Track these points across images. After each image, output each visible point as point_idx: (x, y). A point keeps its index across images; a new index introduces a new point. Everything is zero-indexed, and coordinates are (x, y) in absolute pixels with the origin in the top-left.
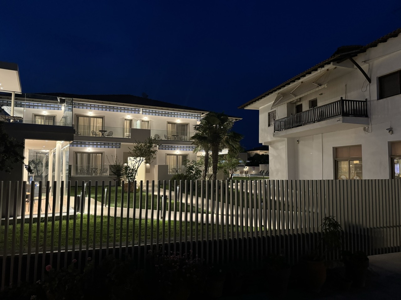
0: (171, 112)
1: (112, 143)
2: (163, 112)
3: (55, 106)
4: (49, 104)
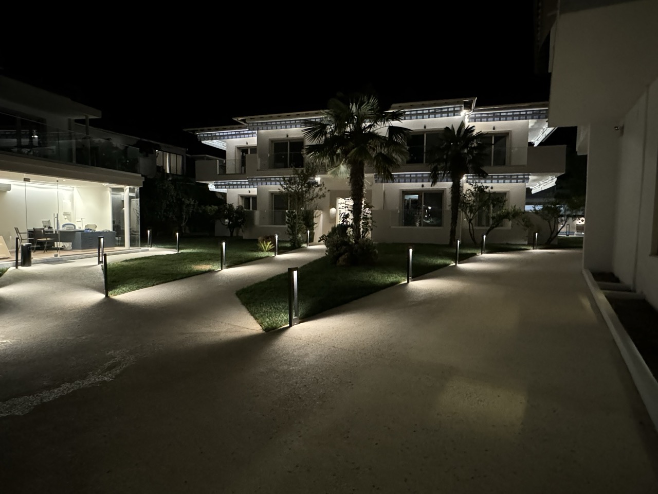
3: (249, 132)
4: (242, 131)
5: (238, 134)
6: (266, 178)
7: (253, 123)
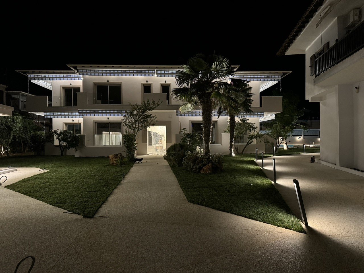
3: (75, 76)
4: (69, 75)
5: (65, 77)
6: (94, 111)
7: (83, 70)
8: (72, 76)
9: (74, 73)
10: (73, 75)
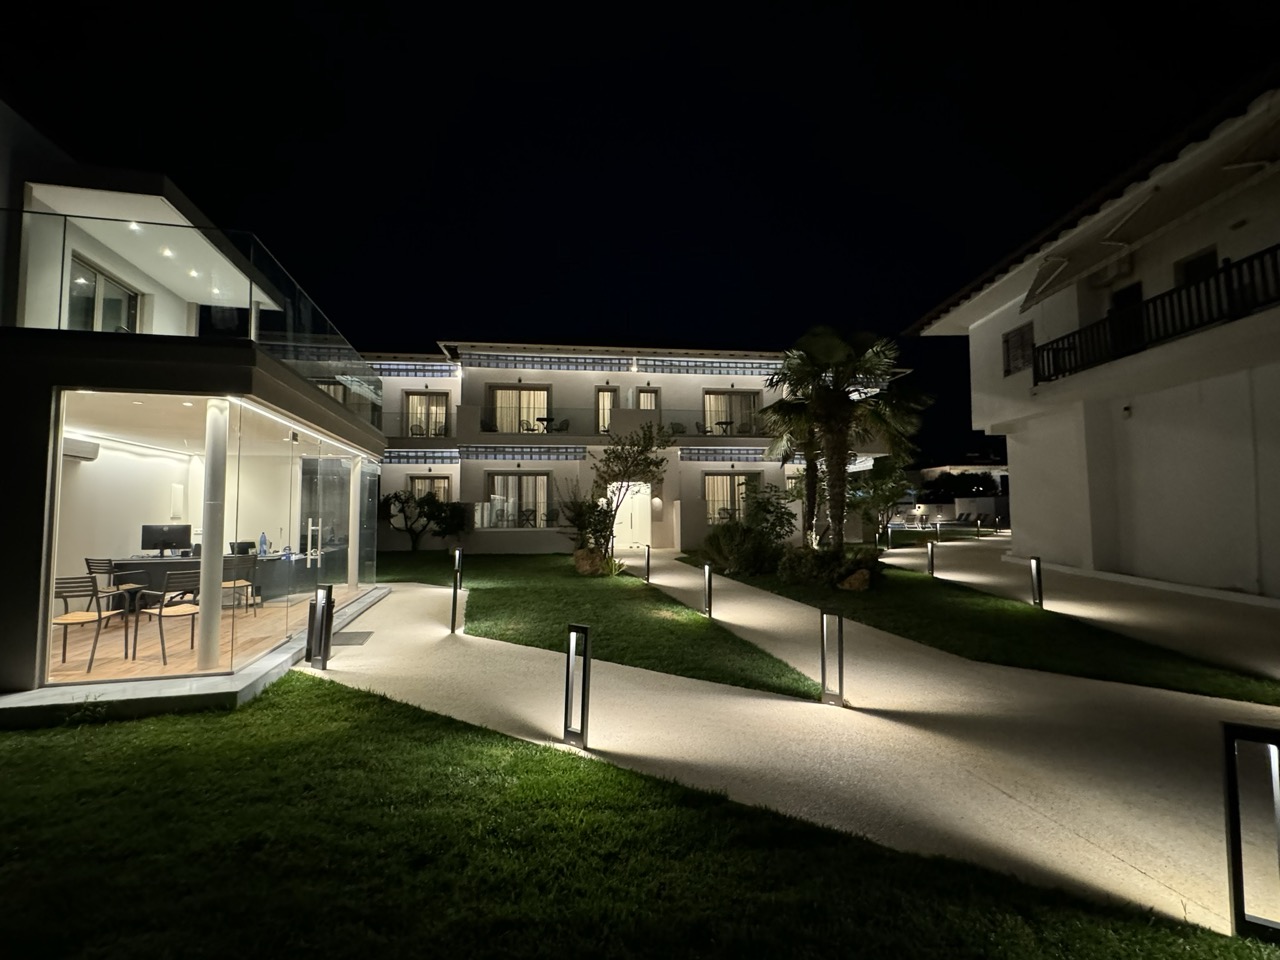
0: (712, 363)
1: (567, 448)
2: (690, 364)
3: (444, 368)
4: (429, 365)
5: (420, 370)
6: (495, 448)
7: (470, 355)
8: (435, 368)
9: (444, 360)
10: (437, 366)
